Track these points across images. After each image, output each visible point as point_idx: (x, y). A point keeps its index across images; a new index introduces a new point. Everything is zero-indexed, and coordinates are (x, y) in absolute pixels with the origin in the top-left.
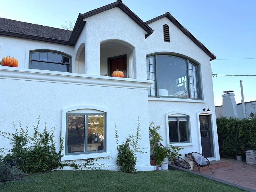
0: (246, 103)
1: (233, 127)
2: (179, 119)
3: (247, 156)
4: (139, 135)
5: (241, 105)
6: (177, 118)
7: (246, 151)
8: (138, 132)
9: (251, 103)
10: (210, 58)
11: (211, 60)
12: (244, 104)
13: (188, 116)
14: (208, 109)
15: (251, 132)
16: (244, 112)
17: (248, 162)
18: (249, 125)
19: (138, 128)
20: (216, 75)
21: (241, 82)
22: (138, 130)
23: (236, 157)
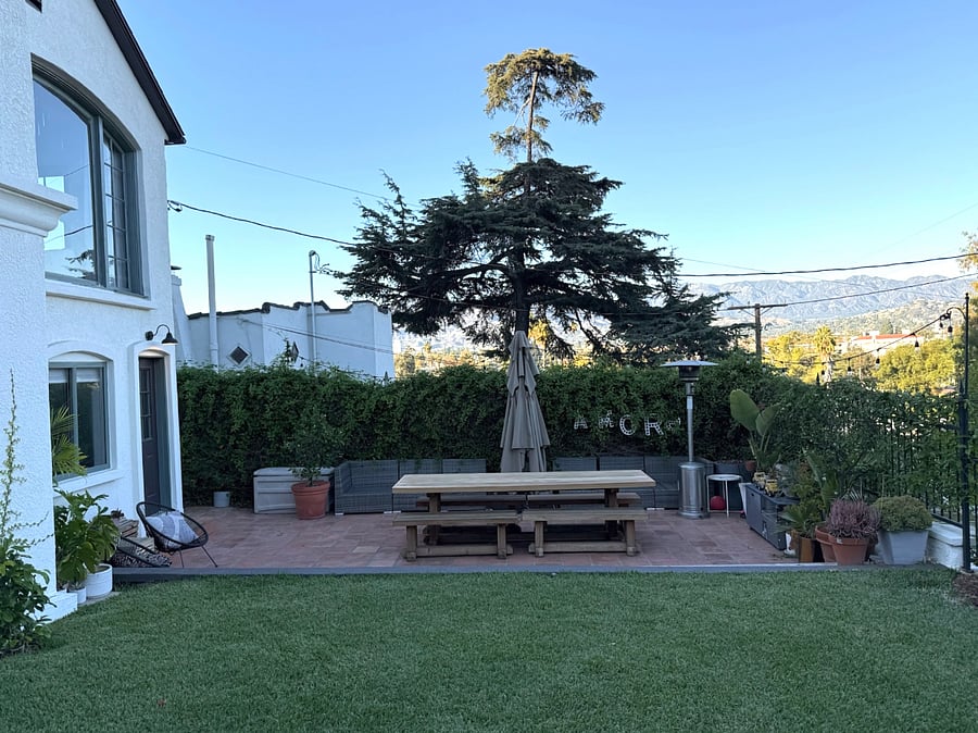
0: (219, 314)
1: (211, 399)
2: (78, 373)
3: (257, 488)
4: (15, 463)
5: (202, 319)
6: (70, 369)
7: (255, 473)
8: (10, 450)
9: (235, 317)
10: (164, 136)
11: (166, 143)
12: (214, 318)
13: (107, 361)
14: (169, 335)
15: (271, 410)
16: (215, 346)
17: (258, 507)
18: (267, 388)
19: (9, 427)
20: (176, 207)
21: (209, 239)
22: (10, 437)
23: (213, 496)
